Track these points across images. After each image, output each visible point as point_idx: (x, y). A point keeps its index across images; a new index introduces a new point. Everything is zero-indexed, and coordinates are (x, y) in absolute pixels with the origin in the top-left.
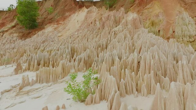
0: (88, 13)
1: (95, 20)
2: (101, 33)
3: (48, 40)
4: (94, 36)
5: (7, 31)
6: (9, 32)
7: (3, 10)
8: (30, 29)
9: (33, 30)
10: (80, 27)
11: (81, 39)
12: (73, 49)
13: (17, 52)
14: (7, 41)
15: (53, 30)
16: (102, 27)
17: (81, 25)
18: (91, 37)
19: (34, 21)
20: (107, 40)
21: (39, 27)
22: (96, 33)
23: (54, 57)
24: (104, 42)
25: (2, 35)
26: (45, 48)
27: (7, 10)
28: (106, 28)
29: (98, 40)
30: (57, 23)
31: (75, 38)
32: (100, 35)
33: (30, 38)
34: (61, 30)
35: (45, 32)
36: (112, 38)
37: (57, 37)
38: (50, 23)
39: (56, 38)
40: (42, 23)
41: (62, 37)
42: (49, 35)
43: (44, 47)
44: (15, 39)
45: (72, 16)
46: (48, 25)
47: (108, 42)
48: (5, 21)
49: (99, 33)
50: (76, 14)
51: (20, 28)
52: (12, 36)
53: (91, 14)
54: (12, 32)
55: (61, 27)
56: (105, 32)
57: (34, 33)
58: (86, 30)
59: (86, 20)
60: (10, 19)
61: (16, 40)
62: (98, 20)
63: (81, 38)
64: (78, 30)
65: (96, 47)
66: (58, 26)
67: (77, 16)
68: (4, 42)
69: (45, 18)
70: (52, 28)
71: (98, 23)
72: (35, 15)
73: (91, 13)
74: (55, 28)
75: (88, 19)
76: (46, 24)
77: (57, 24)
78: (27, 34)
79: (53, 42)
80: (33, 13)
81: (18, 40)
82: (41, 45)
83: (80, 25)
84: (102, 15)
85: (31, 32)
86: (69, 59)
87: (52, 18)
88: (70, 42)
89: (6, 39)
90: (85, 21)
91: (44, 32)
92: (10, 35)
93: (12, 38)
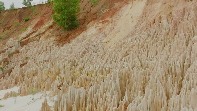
0: (147, 5)
1: (160, 17)
2: (170, 42)
3: (90, 50)
4: (159, 47)
5: (43, 33)
6: (46, 35)
7: (43, 3)
8: (68, 30)
9: (72, 31)
10: (136, 27)
11: (137, 51)
12: (123, 78)
13: (49, 72)
14: (42, 48)
15: (98, 32)
16: (173, 30)
17: (137, 24)
18: (153, 49)
19: (74, 19)
20: (184, 58)
21: (80, 26)
22: (163, 42)
23: (93, 94)
24: (178, 62)
25: (38, 39)
26: (84, 65)
27: (46, 3)
28: (181, 34)
29: (166, 55)
30: (102, 21)
31: (128, 48)
32: (170, 46)
33: (69, 42)
34: (108, 32)
35: (87, 36)
36: (192, 55)
37: (102, 43)
38: (93, 19)
39: (100, 46)
40: (84, 20)
41: (109, 44)
42: (92, 40)
43: (84, 63)
44: (51, 44)
45: (124, 8)
46: (91, 23)
47: (186, 64)
48: (44, 18)
49: (168, 41)
50: (130, 5)
51: (58, 29)
52: (48, 41)
53: (153, 5)
54: (49, 35)
55: (108, 27)
56: (180, 42)
57: (74, 36)
58: (145, 35)
59: (144, 16)
60: (48, 14)
61: (53, 45)
62: (164, 16)
63: (137, 49)
64: (133, 33)
65: (164, 75)
66: (104, 25)
67: (131, 8)
68: (39, 49)
69: (88, 12)
70: (96, 29)
71: (164, 21)
72: (74, 12)
73: (154, 3)
74: (100, 29)
75: (148, 14)
76: (89, 22)
77: (103, 23)
78: (65, 38)
79: (96, 52)
80: (72, 8)
81: (54, 46)
82: (79, 59)
83: (135, 24)
84: (171, 7)
85: (70, 35)
86: (116, 102)
87: (96, 13)
88: (120, 57)
89: (42, 45)
90: (144, 18)
91: (85, 35)
92: (46, 40)
93: (49, 43)
